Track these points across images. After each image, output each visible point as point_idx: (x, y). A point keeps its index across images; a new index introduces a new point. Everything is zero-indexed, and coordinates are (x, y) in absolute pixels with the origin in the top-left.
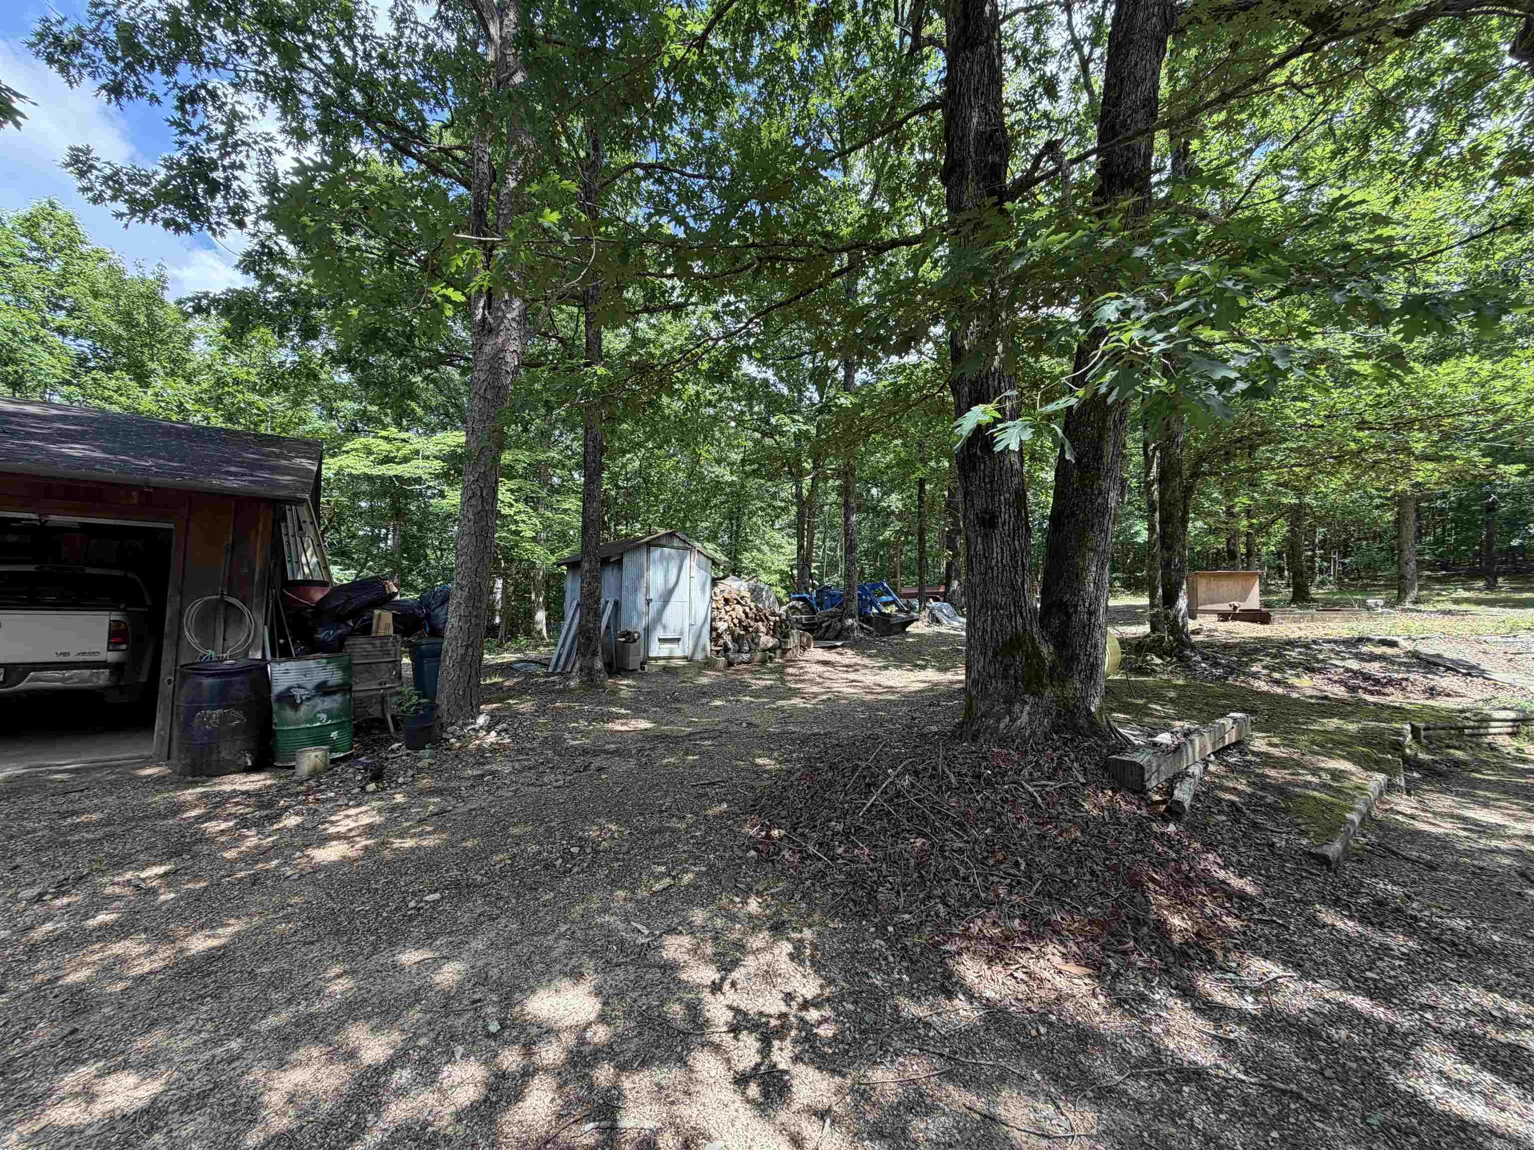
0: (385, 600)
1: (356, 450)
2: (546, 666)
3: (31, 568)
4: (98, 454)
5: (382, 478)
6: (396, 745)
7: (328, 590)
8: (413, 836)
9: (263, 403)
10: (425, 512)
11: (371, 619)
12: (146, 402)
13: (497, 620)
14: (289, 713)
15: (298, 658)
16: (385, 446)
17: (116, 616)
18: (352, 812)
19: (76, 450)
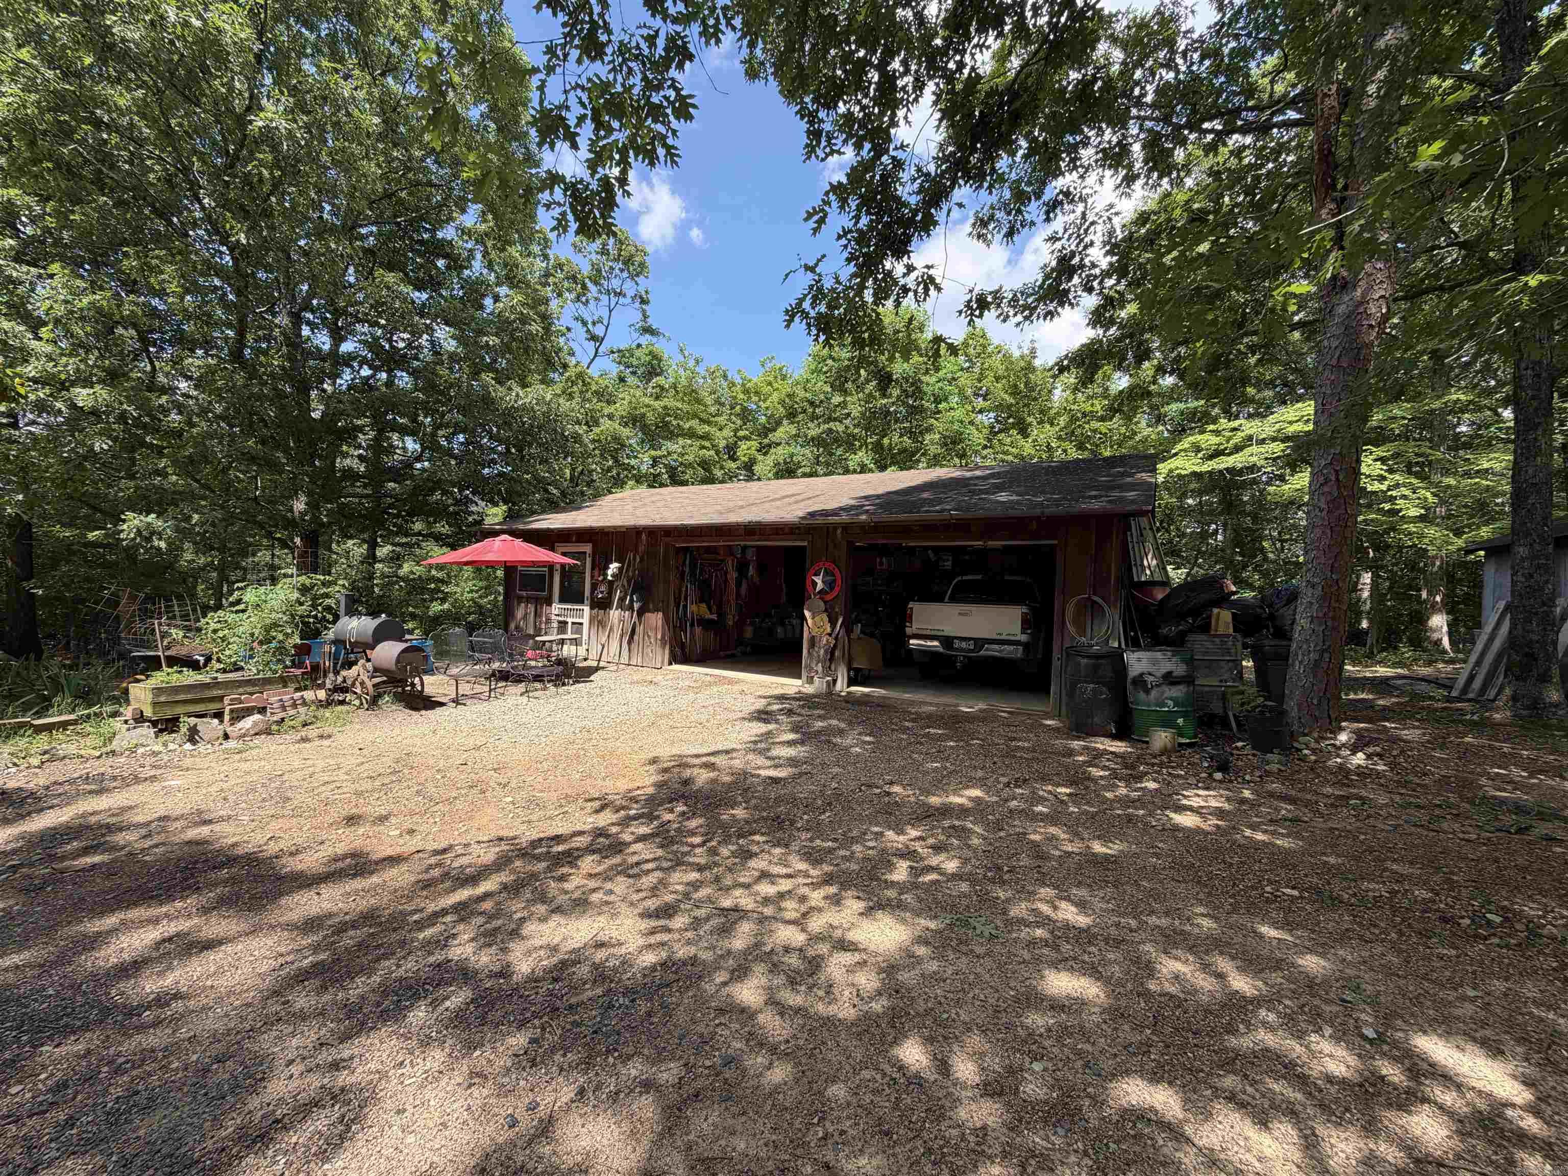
0: (1223, 600)
1: (1185, 450)
2: (1450, 688)
3: (979, 577)
4: (1014, 498)
5: (1210, 473)
6: (1240, 744)
7: (1168, 590)
8: (1265, 832)
9: (1103, 427)
10: (1260, 501)
11: (1210, 617)
12: (1027, 448)
13: (1365, 624)
14: (1142, 696)
15: (1148, 648)
16: (1214, 440)
17: (1025, 609)
18: (1201, 792)
19: (1003, 497)
